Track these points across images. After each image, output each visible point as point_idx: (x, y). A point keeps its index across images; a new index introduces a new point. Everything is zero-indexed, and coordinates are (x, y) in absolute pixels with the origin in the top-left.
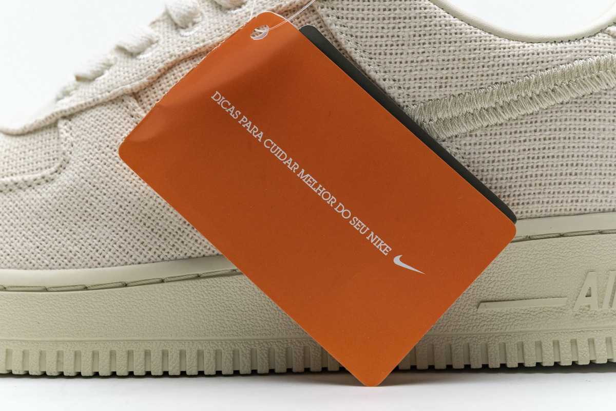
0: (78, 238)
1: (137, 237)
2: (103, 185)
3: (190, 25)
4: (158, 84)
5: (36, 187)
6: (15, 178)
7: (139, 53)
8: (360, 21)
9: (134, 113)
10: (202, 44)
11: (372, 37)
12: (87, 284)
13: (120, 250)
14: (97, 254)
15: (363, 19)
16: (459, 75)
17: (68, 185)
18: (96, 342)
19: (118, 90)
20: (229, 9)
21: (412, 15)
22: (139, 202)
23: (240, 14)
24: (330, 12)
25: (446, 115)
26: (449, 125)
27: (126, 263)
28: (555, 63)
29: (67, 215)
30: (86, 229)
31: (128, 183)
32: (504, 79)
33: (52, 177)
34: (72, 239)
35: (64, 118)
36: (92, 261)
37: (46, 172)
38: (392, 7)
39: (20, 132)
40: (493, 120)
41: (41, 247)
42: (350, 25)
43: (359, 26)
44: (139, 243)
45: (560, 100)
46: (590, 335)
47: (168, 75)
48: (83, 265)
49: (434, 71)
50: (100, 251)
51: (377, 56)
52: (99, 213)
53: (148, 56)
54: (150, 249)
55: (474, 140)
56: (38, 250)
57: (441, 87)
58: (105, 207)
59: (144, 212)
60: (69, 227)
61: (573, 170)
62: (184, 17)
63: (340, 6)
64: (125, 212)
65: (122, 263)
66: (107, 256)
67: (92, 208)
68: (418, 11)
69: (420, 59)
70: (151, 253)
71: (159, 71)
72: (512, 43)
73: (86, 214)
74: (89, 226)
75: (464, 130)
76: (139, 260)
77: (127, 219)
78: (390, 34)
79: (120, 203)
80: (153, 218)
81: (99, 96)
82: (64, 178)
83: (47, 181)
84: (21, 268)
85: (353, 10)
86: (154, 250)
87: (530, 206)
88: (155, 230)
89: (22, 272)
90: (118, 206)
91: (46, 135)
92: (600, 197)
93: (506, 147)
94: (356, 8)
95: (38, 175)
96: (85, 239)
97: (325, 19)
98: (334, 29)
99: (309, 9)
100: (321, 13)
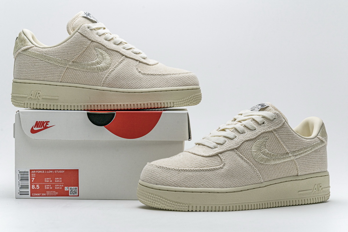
0: (231, 181)
1: (243, 180)
2: (235, 169)
3: (244, 133)
4: (241, 146)
5: (219, 170)
6: (214, 167)
7: (233, 139)
9: (237, 153)
10: (249, 138)
11: (284, 138)
12: (235, 191)
13: (240, 183)
14: (236, 184)
15: (283, 135)
16: (298, 146)
17: (227, 169)
18: (236, 204)
19: (233, 148)
20: (253, 130)
21: (291, 134)
22: (243, 173)
23: (256, 132)
25: (296, 154)
26: (296, 156)
28: (311, 143)
29: (228, 176)
31: (240, 169)
32: (305, 147)
35: (219, 153)
36: (235, 186)
37: (221, 166)
38: (288, 132)
39: (208, 156)
40: (303, 155)
42: (280, 136)
44: (243, 182)
45: (312, 151)
46: (315, 197)
47: (242, 144)
48: (233, 187)
49: (294, 145)
51: (285, 142)
53: (236, 139)
55: (300, 159)
56: (223, 184)
57: (295, 148)
58: (236, 174)
59: (244, 175)
60: (229, 179)
61: (314, 165)
62: (242, 131)
63: (278, 132)
64: (240, 175)
65: (241, 186)
66: (238, 185)
67: (233, 174)
69: (292, 143)
70: (246, 184)
72: (305, 140)
73: (232, 176)
74: (233, 178)
75: (299, 157)
76: (244, 185)
78: (287, 138)
79: (239, 173)
81: (228, 149)
82: (225, 167)
83: (221, 168)
84: (221, 188)
85: (281, 133)
87: (307, 172)
88: (246, 179)
89: (221, 189)
91: (216, 157)
92: (317, 170)
93: (305, 160)
95: (219, 167)
96: (233, 181)
97: (276, 134)
98: (278, 137)
99: (271, 132)
100: (275, 133)
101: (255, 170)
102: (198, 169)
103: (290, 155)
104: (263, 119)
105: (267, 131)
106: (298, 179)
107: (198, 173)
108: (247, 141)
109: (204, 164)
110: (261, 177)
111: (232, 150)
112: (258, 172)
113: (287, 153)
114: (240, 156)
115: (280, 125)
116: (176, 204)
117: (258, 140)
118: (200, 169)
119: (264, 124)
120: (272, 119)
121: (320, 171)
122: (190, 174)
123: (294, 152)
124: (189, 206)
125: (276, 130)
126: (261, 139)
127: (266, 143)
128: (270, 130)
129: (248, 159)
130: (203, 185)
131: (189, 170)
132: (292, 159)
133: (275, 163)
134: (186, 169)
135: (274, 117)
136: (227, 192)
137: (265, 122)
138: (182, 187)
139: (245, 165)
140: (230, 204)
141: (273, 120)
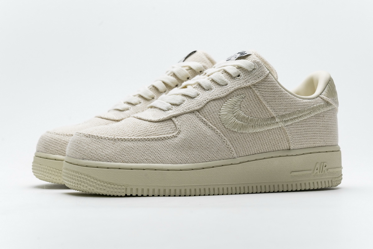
0: (188, 154)
1: (206, 154)
2: (194, 138)
3: (210, 89)
4: (204, 108)
5: (171, 139)
6: (164, 136)
7: (194, 98)
8: (265, 92)
9: (198, 116)
10: (217, 96)
11: (268, 97)
12: (193, 168)
13: (201, 158)
14: (195, 159)
15: (266, 91)
16: (289, 108)
17: (183, 138)
18: (195, 186)
19: (193, 109)
20: (223, 85)
21: (278, 91)
22: (205, 143)
23: (227, 87)
24: (257, 89)
25: (286, 119)
26: (287, 122)
27: (203, 162)
28: (310, 105)
29: (184, 147)
30: (190, 152)
31: (202, 138)
32: (299, 110)
33: (176, 135)
34: (186, 155)
35: (173, 117)
36: (193, 161)
37: (174, 134)
38: (273, 88)
39: (157, 121)
40: (297, 121)
41: (177, 157)
42: (262, 93)
43: (265, 93)
44: (206, 156)
45: (311, 116)
46: (317, 181)
47: (207, 105)
48: (191, 162)
49: (283, 107)
50: (196, 158)
51: (269, 102)
52: (194, 147)
53: (198, 98)
54: (209, 158)
55: (292, 126)
56: (177, 158)
57: (285, 111)
58: (195, 145)
59: (207, 146)
60: (185, 151)
61: (314, 135)
62: (208, 87)
63: (259, 87)
64: (202, 146)
65: (202, 162)
66: (198, 160)
67: (192, 145)
68: (279, 90)
69: (280, 103)
70: (210, 159)
71: (205, 103)
72: (300, 99)
73: (190, 147)
74: (191, 151)
75: (290, 124)
76: (207, 161)
77: (202, 148)
78: (273, 96)
79: (200, 144)
80: (210, 148)
81: (186, 111)
82: (180, 136)
83: (175, 137)
84: (172, 164)
85: (263, 89)
86: (211, 158)
87: (304, 145)
88: (211, 152)
90: (199, 145)
91: (169, 123)
92: (319, 142)
93: (299, 128)
94: (264, 88)
95: (171, 135)
96: (190, 155)
97: (255, 91)
98: (258, 94)
99: (249, 87)
100: (254, 89)
101: (225, 141)
102: (142, 138)
103: (277, 120)
104: (238, 70)
105: (243, 86)
106: (291, 155)
107: (141, 144)
108: (214, 100)
109: (151, 131)
110: (234, 150)
111: (192, 112)
112: (229, 143)
113: (273, 118)
114: (202, 121)
115: (262, 78)
116: (109, 185)
117: (230, 99)
118: (145, 137)
119: (239, 77)
120: (250, 69)
121: (325, 145)
122: (130, 144)
123: (283, 116)
124: (126, 189)
125: (256, 85)
126: (235, 97)
127: (242, 103)
128: (247, 86)
129: (215, 125)
130: (146, 159)
131: (128, 140)
132: (280, 126)
133: (255, 131)
134: (124, 138)
135: (253, 68)
136: (181, 169)
137: (241, 74)
138: (117, 162)
139: (209, 132)
140: (186, 186)
141: (251, 71)
